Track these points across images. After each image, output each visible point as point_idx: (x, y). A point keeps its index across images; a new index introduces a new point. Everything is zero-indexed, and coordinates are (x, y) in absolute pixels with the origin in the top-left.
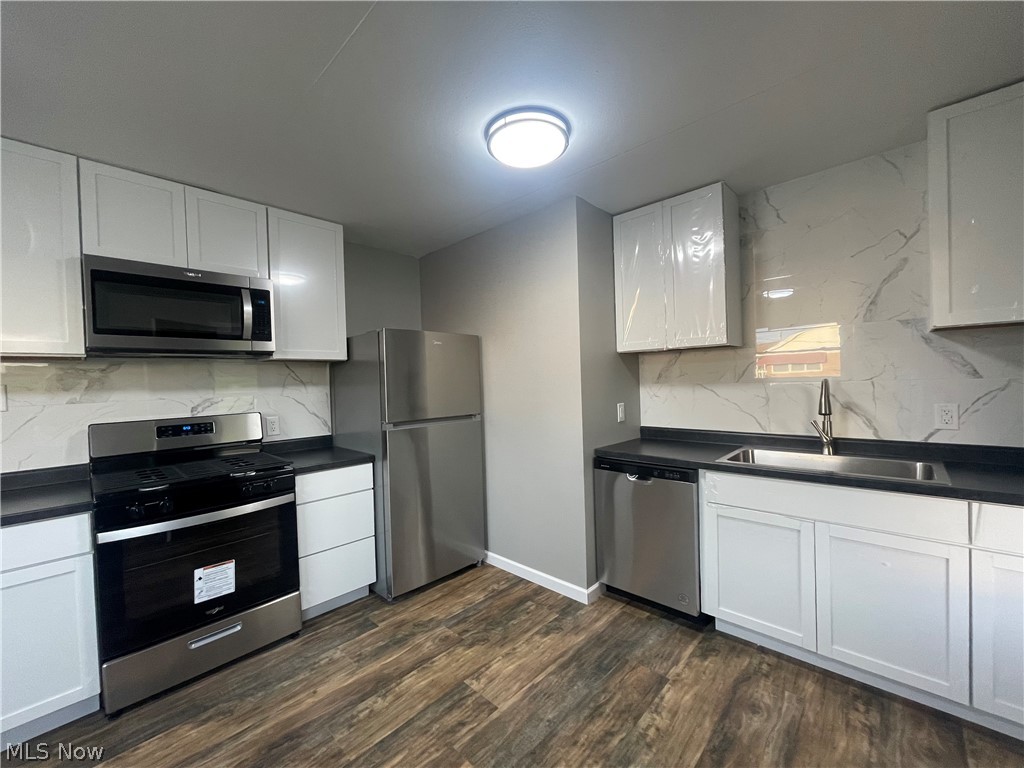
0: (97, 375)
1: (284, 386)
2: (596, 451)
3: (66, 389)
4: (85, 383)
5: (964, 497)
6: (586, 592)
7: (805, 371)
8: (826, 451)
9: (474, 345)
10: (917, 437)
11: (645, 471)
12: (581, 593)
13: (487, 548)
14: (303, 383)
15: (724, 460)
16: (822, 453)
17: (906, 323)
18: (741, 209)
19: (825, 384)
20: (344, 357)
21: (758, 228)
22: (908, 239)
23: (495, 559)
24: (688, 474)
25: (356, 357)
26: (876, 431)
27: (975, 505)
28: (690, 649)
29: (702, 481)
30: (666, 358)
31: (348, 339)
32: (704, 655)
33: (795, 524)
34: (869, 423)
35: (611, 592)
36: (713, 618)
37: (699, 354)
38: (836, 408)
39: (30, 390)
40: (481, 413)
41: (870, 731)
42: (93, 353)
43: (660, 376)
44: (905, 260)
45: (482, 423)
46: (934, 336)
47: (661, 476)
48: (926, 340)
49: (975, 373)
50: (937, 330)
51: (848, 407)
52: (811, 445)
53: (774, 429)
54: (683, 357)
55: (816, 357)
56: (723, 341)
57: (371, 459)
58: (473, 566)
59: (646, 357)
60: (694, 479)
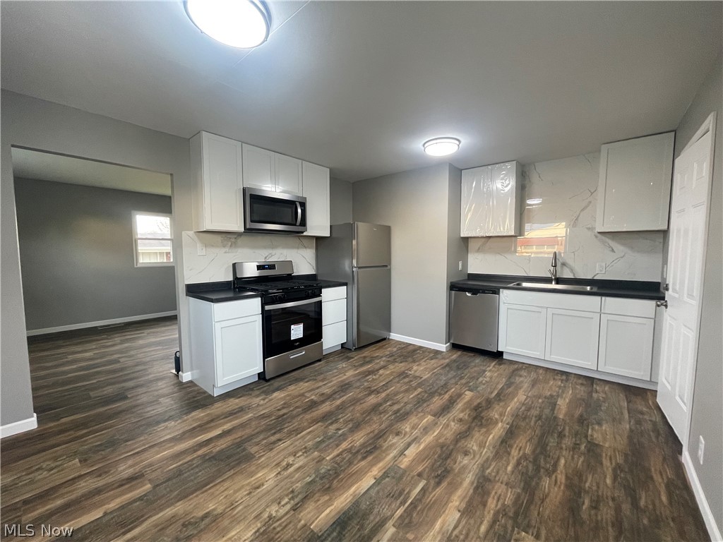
0: (233, 240)
1: (298, 248)
2: (451, 283)
3: (224, 247)
4: (230, 244)
5: (599, 295)
6: (445, 346)
7: (546, 249)
8: (554, 282)
9: (387, 231)
10: (589, 277)
11: (475, 291)
12: (443, 347)
13: (390, 332)
14: (306, 247)
15: (511, 285)
16: (551, 283)
17: (589, 229)
18: (523, 171)
19: (555, 253)
20: (328, 234)
21: (530, 181)
22: (592, 194)
23: (394, 336)
24: (496, 291)
25: (334, 235)
26: (574, 275)
27: (603, 298)
28: (494, 363)
29: (501, 294)
30: (483, 240)
31: (331, 226)
32: (500, 364)
33: (540, 310)
34: (572, 271)
35: (455, 347)
36: (503, 352)
37: (498, 239)
38: (559, 264)
39: (213, 246)
40: (390, 264)
41: (562, 381)
42: (248, 231)
43: (479, 248)
44: (590, 202)
45: (390, 270)
46: (598, 235)
47: (484, 292)
48: (596, 237)
49: (613, 251)
50: (599, 233)
51: (564, 264)
52: (547, 280)
53: (532, 274)
54: (491, 239)
55: (552, 241)
56: (513, 234)
57: (345, 284)
58: (384, 339)
59: (472, 240)
60: (498, 293)
